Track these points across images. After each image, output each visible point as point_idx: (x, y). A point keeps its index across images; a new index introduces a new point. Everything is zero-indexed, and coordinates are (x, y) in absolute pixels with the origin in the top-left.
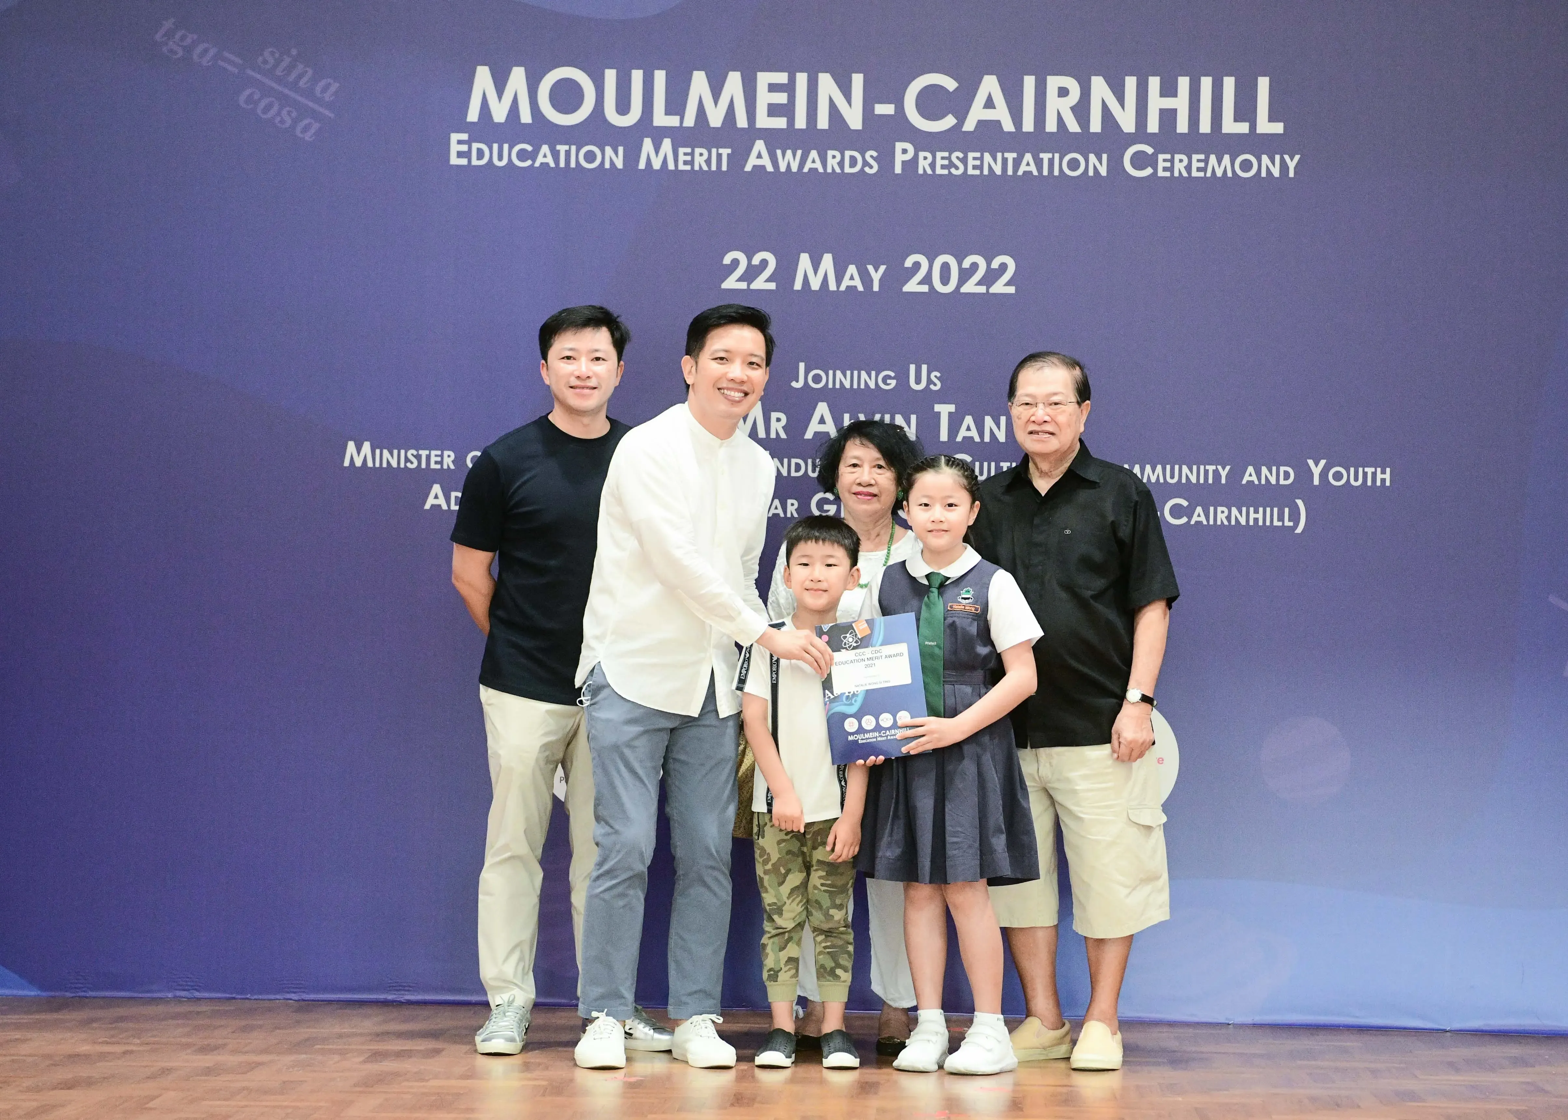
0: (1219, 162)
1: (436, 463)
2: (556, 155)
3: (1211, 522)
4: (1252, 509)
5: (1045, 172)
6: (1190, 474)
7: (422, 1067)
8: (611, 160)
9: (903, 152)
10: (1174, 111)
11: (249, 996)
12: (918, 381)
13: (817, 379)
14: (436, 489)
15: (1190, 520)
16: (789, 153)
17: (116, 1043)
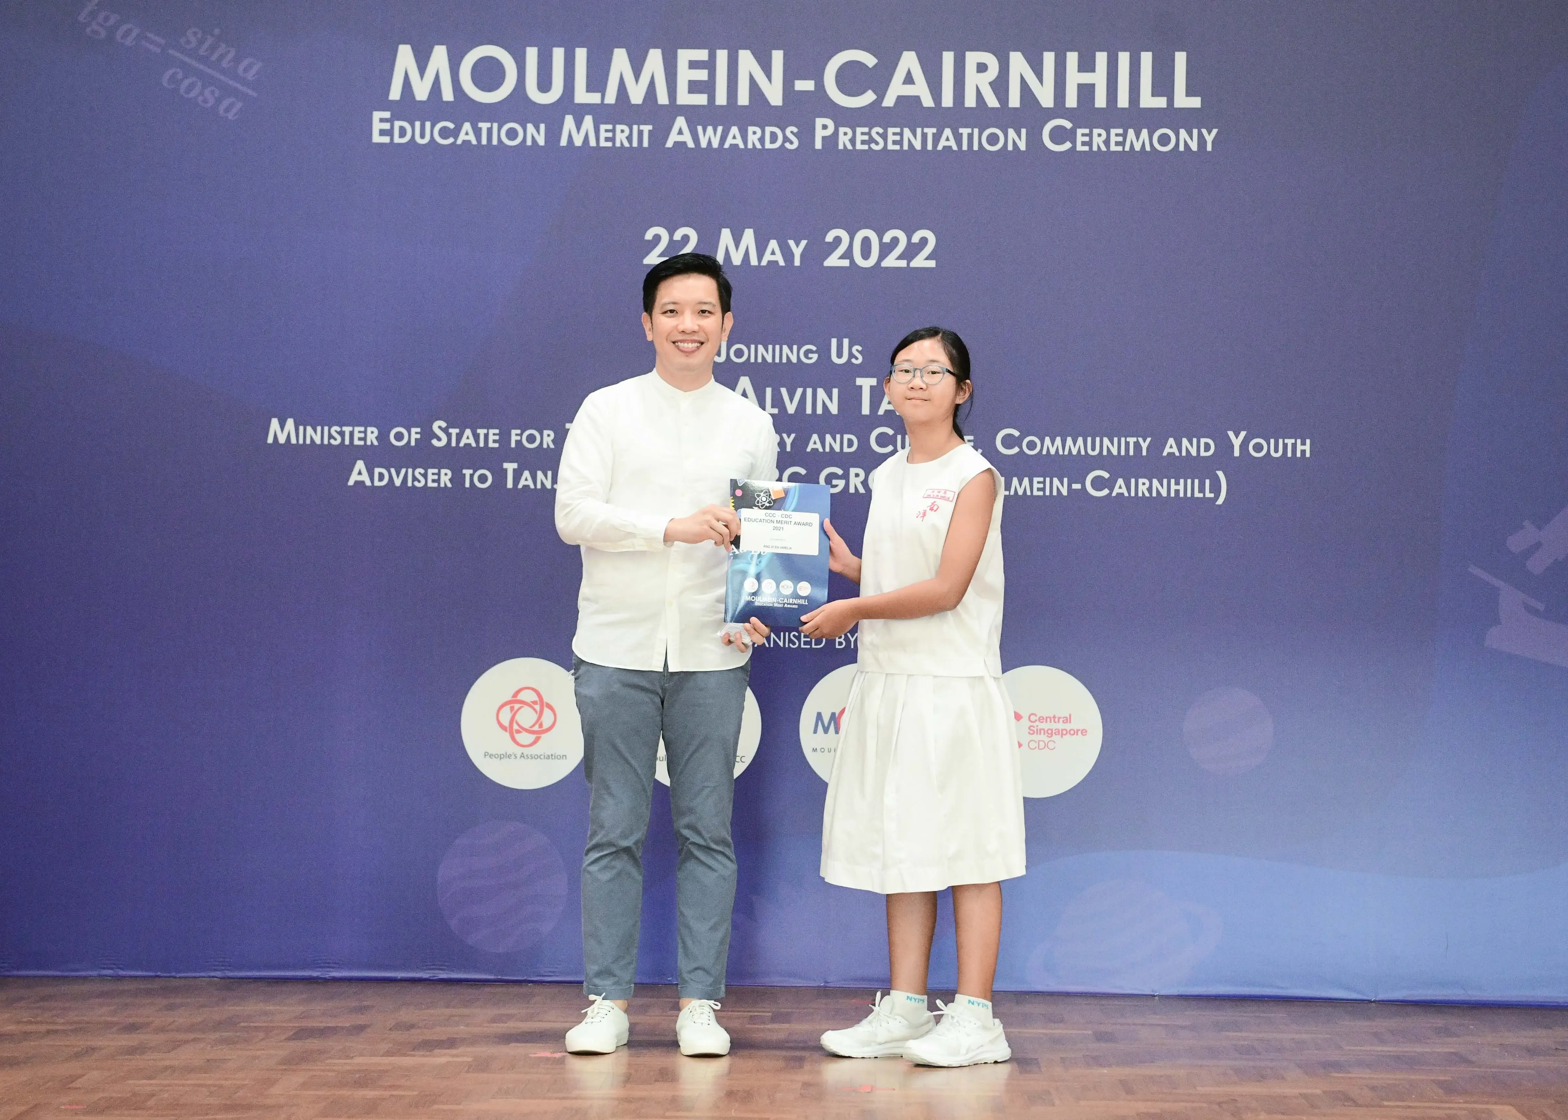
0: (1138, 136)
1: (360, 439)
2: (477, 132)
3: (1133, 494)
4: (1173, 481)
5: (965, 147)
6: (1111, 446)
7: (347, 1044)
8: (533, 137)
9: (823, 127)
10: (1093, 86)
11: (173, 974)
12: (839, 355)
13: (739, 354)
14: (360, 465)
15: (1112, 490)
16: (710, 129)
17: (41, 1023)
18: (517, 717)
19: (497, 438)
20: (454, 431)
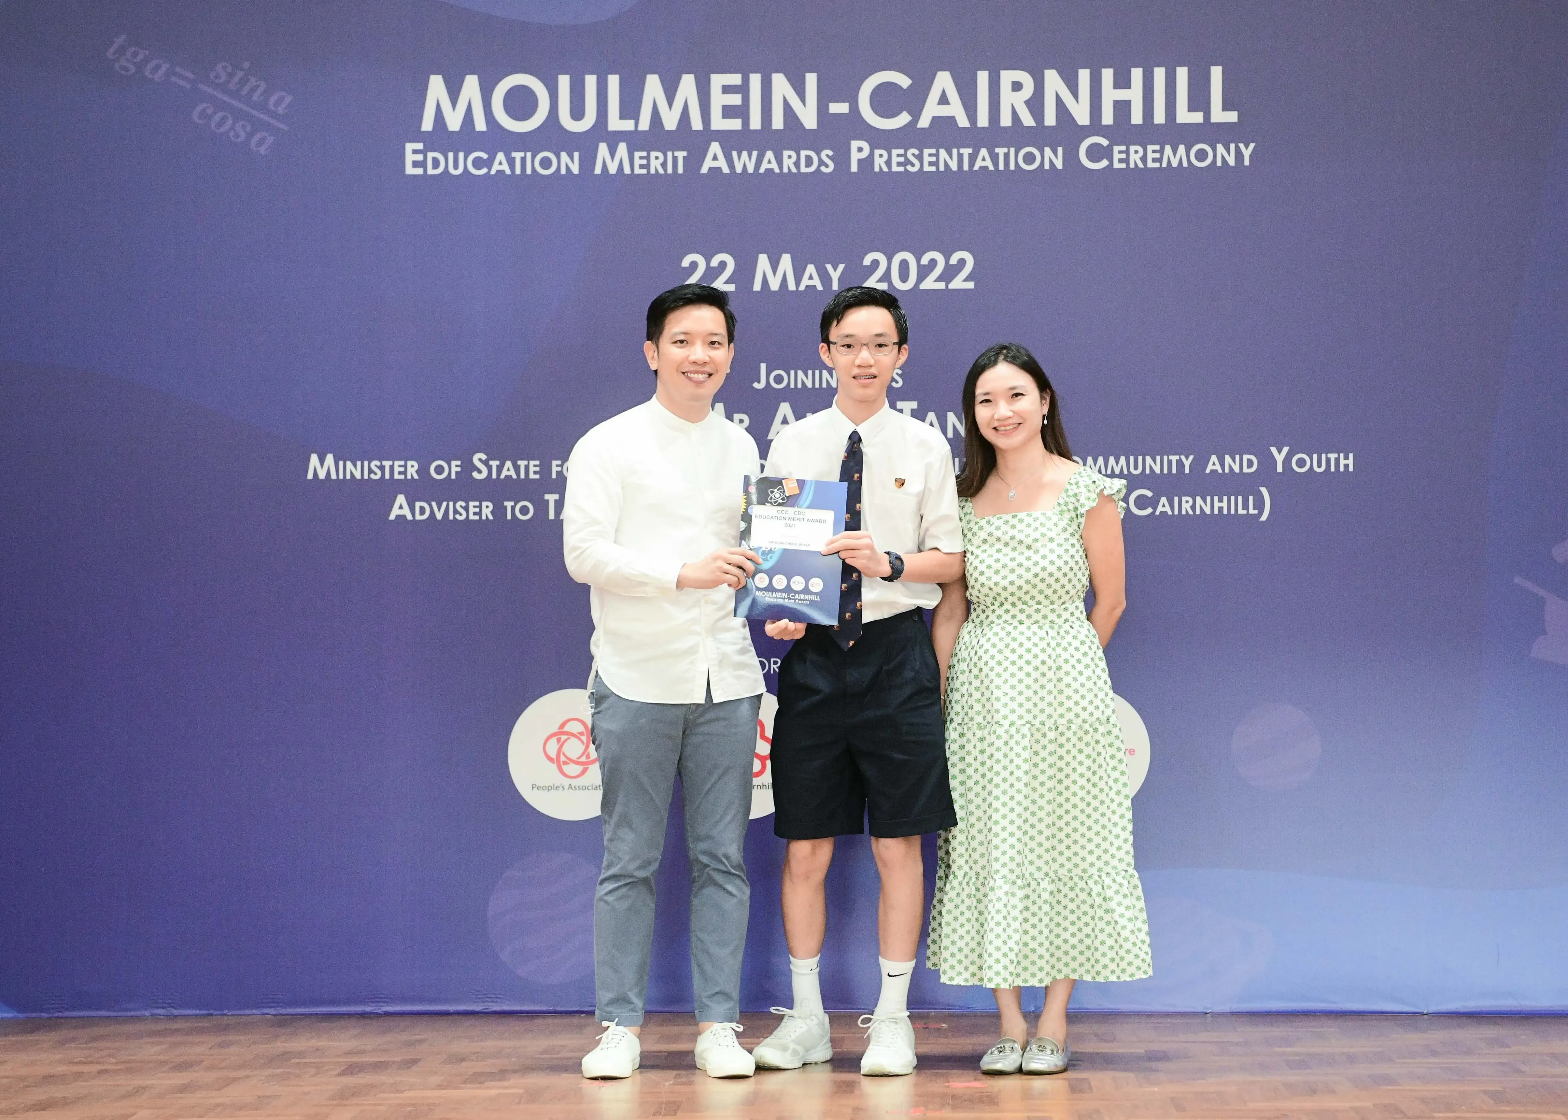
0: (1175, 152)
1: (400, 473)
2: (511, 162)
3: (1176, 512)
4: (1216, 498)
5: (1001, 167)
6: (1153, 465)
7: (399, 1079)
8: (567, 165)
9: (858, 150)
10: (1128, 103)
11: (226, 1012)
13: (779, 379)
14: (401, 499)
15: (1155, 509)
16: (745, 154)
17: (92, 1062)
18: (564, 749)
19: (538, 469)
20: (494, 464)
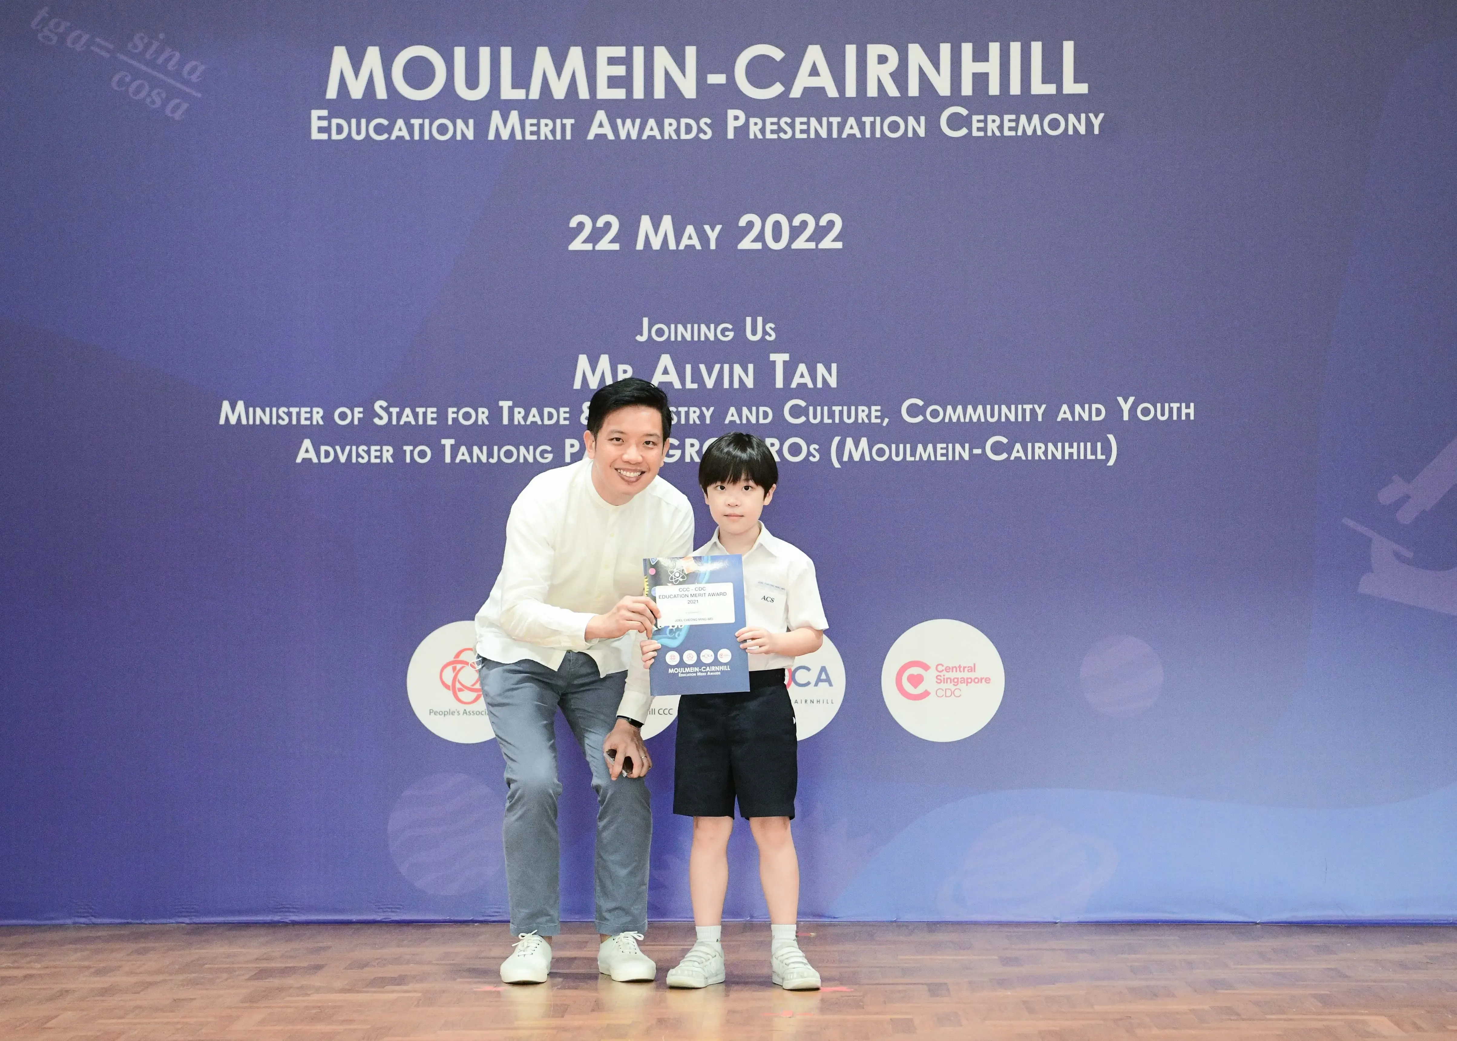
0: (1029, 120)
1: (306, 419)
2: (410, 128)
3: (1030, 458)
4: (1066, 445)
5: (868, 135)
6: (1009, 413)
7: (305, 983)
8: (462, 132)
9: (735, 119)
10: (986, 75)
11: (143, 921)
12: (754, 332)
13: (660, 332)
14: (307, 443)
15: (1010, 454)
16: (628, 122)
17: (18, 968)
18: (460, 677)
19: (435, 416)
20: (394, 410)
